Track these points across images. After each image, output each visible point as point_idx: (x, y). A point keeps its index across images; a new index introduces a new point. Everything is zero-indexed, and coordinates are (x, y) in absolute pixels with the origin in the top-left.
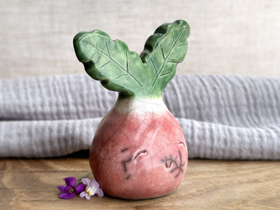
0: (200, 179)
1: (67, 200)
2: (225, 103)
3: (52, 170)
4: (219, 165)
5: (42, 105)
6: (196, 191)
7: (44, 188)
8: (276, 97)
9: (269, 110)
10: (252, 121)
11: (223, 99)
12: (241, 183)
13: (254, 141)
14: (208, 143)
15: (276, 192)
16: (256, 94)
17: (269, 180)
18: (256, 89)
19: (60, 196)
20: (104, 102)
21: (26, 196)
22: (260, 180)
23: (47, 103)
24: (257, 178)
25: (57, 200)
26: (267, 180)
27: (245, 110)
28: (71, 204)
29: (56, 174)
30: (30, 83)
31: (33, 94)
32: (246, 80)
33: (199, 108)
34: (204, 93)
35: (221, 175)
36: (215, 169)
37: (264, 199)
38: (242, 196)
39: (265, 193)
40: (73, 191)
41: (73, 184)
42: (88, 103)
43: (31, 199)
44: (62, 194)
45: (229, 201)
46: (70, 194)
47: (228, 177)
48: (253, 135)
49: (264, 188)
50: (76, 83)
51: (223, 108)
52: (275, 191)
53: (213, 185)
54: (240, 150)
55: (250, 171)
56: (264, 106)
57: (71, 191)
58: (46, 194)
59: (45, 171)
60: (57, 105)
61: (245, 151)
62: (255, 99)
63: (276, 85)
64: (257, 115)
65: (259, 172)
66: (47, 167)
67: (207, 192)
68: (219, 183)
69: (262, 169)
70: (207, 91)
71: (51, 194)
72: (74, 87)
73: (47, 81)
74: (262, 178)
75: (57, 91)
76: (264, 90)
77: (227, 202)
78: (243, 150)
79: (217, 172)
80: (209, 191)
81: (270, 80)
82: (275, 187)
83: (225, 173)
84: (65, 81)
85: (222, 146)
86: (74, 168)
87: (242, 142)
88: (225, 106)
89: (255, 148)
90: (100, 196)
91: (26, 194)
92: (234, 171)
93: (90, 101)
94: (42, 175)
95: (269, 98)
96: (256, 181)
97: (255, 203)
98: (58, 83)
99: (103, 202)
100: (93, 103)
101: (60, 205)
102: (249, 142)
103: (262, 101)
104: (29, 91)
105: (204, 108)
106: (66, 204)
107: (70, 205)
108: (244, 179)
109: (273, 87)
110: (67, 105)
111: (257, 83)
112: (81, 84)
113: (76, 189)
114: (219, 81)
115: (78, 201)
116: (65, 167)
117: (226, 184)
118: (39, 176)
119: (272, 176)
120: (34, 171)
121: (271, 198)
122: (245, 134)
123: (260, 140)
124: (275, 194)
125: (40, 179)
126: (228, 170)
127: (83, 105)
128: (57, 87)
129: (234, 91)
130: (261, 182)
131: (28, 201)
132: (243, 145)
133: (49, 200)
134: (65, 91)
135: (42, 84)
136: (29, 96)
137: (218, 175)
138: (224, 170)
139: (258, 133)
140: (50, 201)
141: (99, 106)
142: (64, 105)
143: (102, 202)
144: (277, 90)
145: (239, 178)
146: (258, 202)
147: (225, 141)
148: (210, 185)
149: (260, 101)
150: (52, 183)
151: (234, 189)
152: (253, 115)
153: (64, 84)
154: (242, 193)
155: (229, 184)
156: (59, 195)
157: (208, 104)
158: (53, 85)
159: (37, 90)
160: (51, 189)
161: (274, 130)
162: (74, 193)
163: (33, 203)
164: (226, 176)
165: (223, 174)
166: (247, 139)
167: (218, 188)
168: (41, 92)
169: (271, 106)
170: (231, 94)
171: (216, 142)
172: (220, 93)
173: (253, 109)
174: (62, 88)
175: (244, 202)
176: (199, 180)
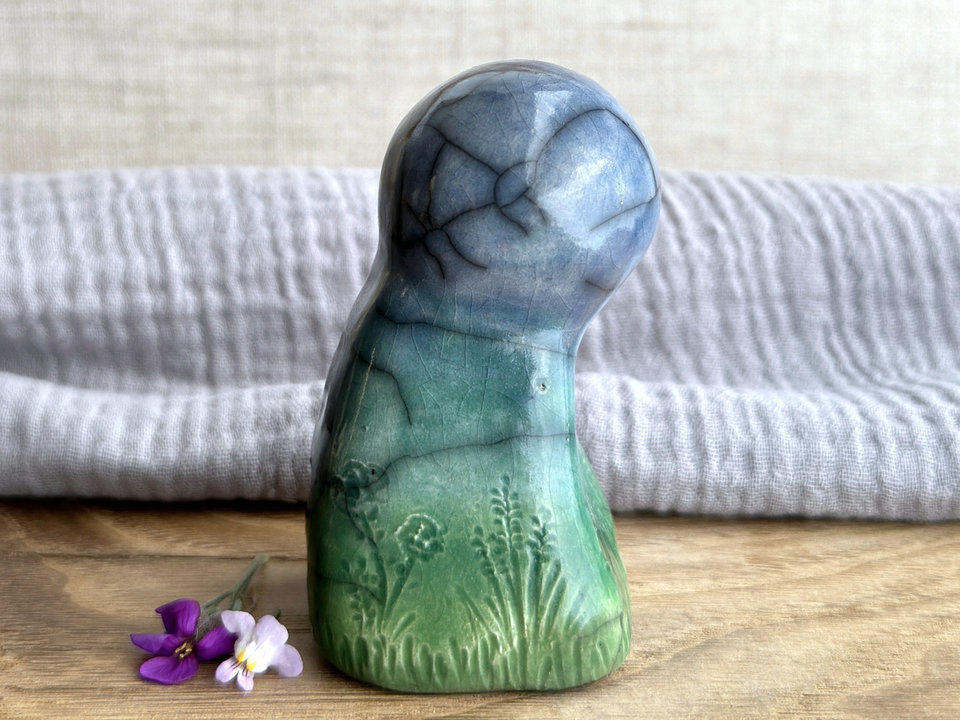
0: (653, 599)
1: (170, 689)
2: (747, 290)
3: (109, 551)
4: (724, 536)
5: (72, 288)
6: (638, 654)
7: (82, 632)
8: (935, 271)
9: (908, 316)
10: (844, 356)
11: (741, 273)
12: (798, 620)
13: (852, 454)
14: (688, 466)
15: (924, 663)
16: (861, 256)
17: (901, 605)
18: (862, 237)
19: (145, 670)
20: (301, 275)
21: (19, 668)
22: (868, 607)
23: (89, 279)
24: (859, 596)
25: (134, 690)
26: (891, 608)
27: (821, 314)
28: (183, 708)
29: (125, 569)
30: (26, 203)
31: (37, 244)
32: (826, 199)
33: (652, 306)
34: (674, 247)
35: (728, 583)
36: (708, 556)
37: (879, 693)
38: (800, 677)
39: (882, 665)
40: (191, 653)
41: (189, 626)
42: (243, 279)
43: (38, 681)
44: (150, 662)
45: (754, 700)
46: (177, 662)
47: (752, 590)
48: (848, 435)
49: (883, 645)
50: (198, 205)
51: (742, 308)
52: (918, 655)
53: (700, 628)
54: (803, 491)
55: (834, 566)
56: (889, 299)
57: (183, 652)
58: (93, 661)
59: (85, 553)
60: (127, 287)
61: (818, 493)
62: (857, 275)
63: (935, 225)
64: (862, 332)
65: (866, 568)
66: (93, 537)
67: (677, 657)
68: (718, 619)
69: (879, 555)
70: (683, 242)
71: (109, 663)
72: (189, 219)
73: (90, 195)
74: (874, 597)
75: (129, 233)
76: (892, 243)
77: (748, 703)
78: (814, 491)
79: (715, 569)
80: (687, 656)
81: (912, 205)
82: (920, 640)
83: (745, 573)
84: (160, 195)
85: (739, 476)
86: (189, 543)
87: (808, 460)
88: (749, 300)
89: (856, 482)
90: (289, 675)
91: (20, 657)
92: (778, 567)
93: (251, 271)
94: (74, 570)
95: (911, 272)
96: (853, 612)
97: (845, 711)
98: (131, 206)
99: (301, 698)
100: (261, 279)
101: (145, 710)
102: (833, 459)
103: (884, 282)
104: (24, 232)
105: (673, 307)
106: (165, 705)
107: (180, 713)
108: (812, 600)
109: (925, 233)
110: (164, 286)
111: (865, 214)
112: (217, 208)
113: (202, 643)
114: (727, 203)
115: (210, 695)
116: (160, 538)
117: (745, 621)
118: (64, 579)
119: (909, 590)
120: (42, 555)
121: (901, 690)
122: (821, 431)
123: (874, 452)
124: (917, 671)
125: (67, 589)
126: (755, 560)
127: (222, 287)
128: (128, 218)
129: (782, 244)
130: (872, 615)
131: (29, 691)
132: (812, 473)
133: (103, 689)
134: (156, 234)
135: (72, 208)
136: (24, 254)
137: (718, 583)
138: (742, 560)
139: (865, 424)
140: (108, 691)
141: (282, 291)
142: (151, 284)
143: (295, 699)
144: (940, 244)
145: (794, 597)
146: (854, 705)
147: (749, 457)
148: (689, 628)
149: (877, 284)
150: (110, 610)
151: (772, 649)
152: (849, 331)
153: (152, 206)
154: (801, 664)
155: (757, 622)
156: (137, 667)
157: (688, 293)
158: (114, 210)
159: (54, 230)
160: (110, 639)
161: (921, 409)
162: (194, 661)
163: (47, 700)
164: (747, 588)
165: (735, 580)
166: (825, 449)
167: (716, 641)
168: (68, 240)
169: (916, 303)
170: (769, 251)
171: (714, 462)
172: (729, 251)
173: (848, 312)
174: (146, 223)
175: (808, 701)
176: (647, 605)
